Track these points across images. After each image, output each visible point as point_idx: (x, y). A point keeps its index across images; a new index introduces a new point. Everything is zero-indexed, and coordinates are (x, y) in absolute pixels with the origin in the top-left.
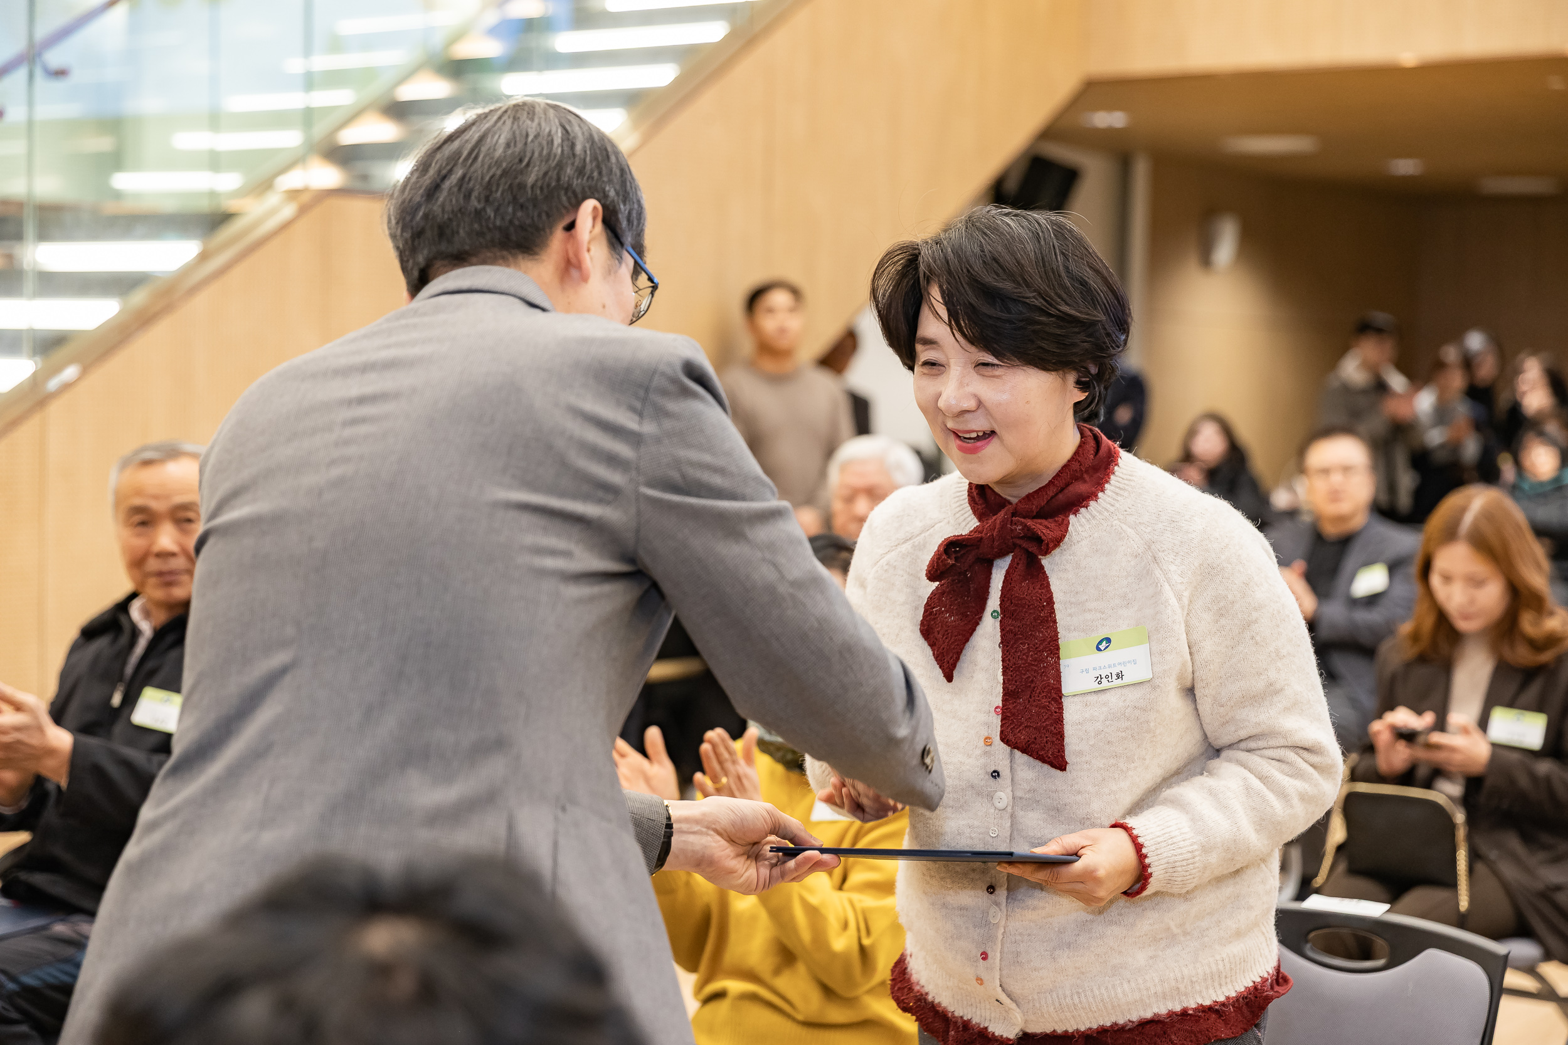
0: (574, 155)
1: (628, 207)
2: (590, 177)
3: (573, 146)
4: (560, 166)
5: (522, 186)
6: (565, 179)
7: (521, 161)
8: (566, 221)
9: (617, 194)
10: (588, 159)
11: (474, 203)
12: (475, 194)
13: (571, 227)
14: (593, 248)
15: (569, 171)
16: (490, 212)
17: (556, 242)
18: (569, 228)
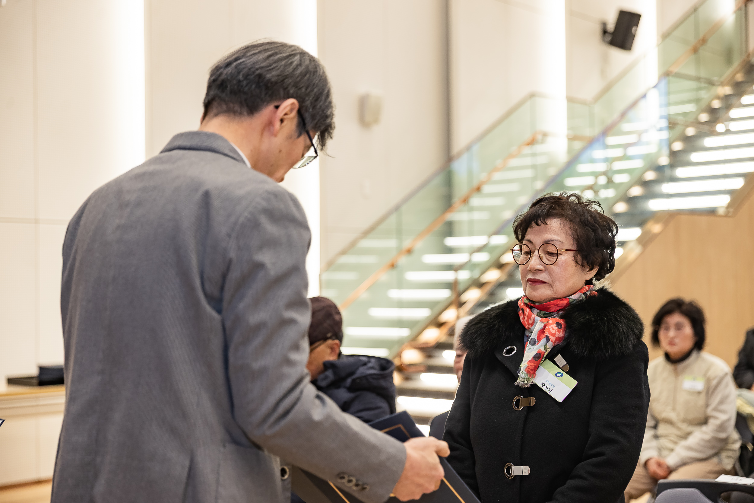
8: (276, 103)
12: (242, 73)
14: (286, 122)
17: (267, 111)
18: (277, 107)
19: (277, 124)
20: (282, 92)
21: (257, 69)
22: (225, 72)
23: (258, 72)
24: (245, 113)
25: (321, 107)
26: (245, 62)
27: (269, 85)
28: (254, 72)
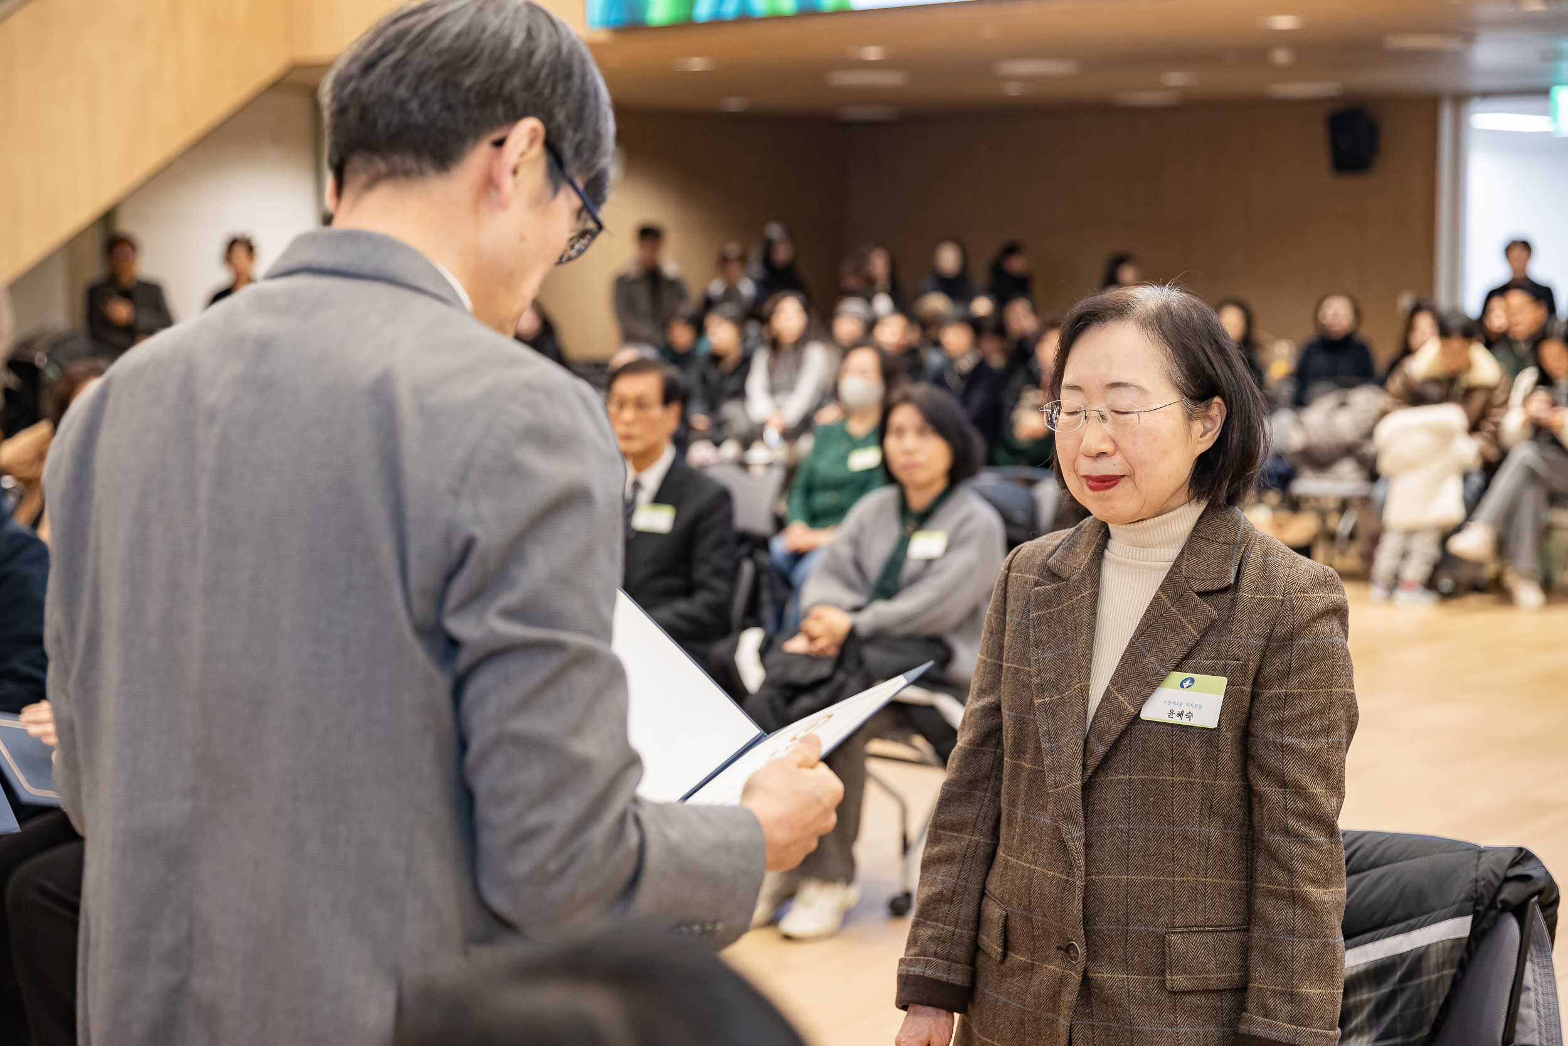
0: (529, 65)
1: (579, 136)
2: (540, 94)
3: (531, 54)
4: (509, 73)
5: (458, 85)
6: (507, 89)
7: (465, 57)
8: (497, 135)
9: (569, 118)
10: (544, 73)
11: (402, 92)
12: (405, 82)
13: (499, 143)
14: (522, 173)
15: (517, 80)
16: (414, 105)
18: (498, 145)
20: (500, 109)
21: (437, 70)
27: (473, 98)
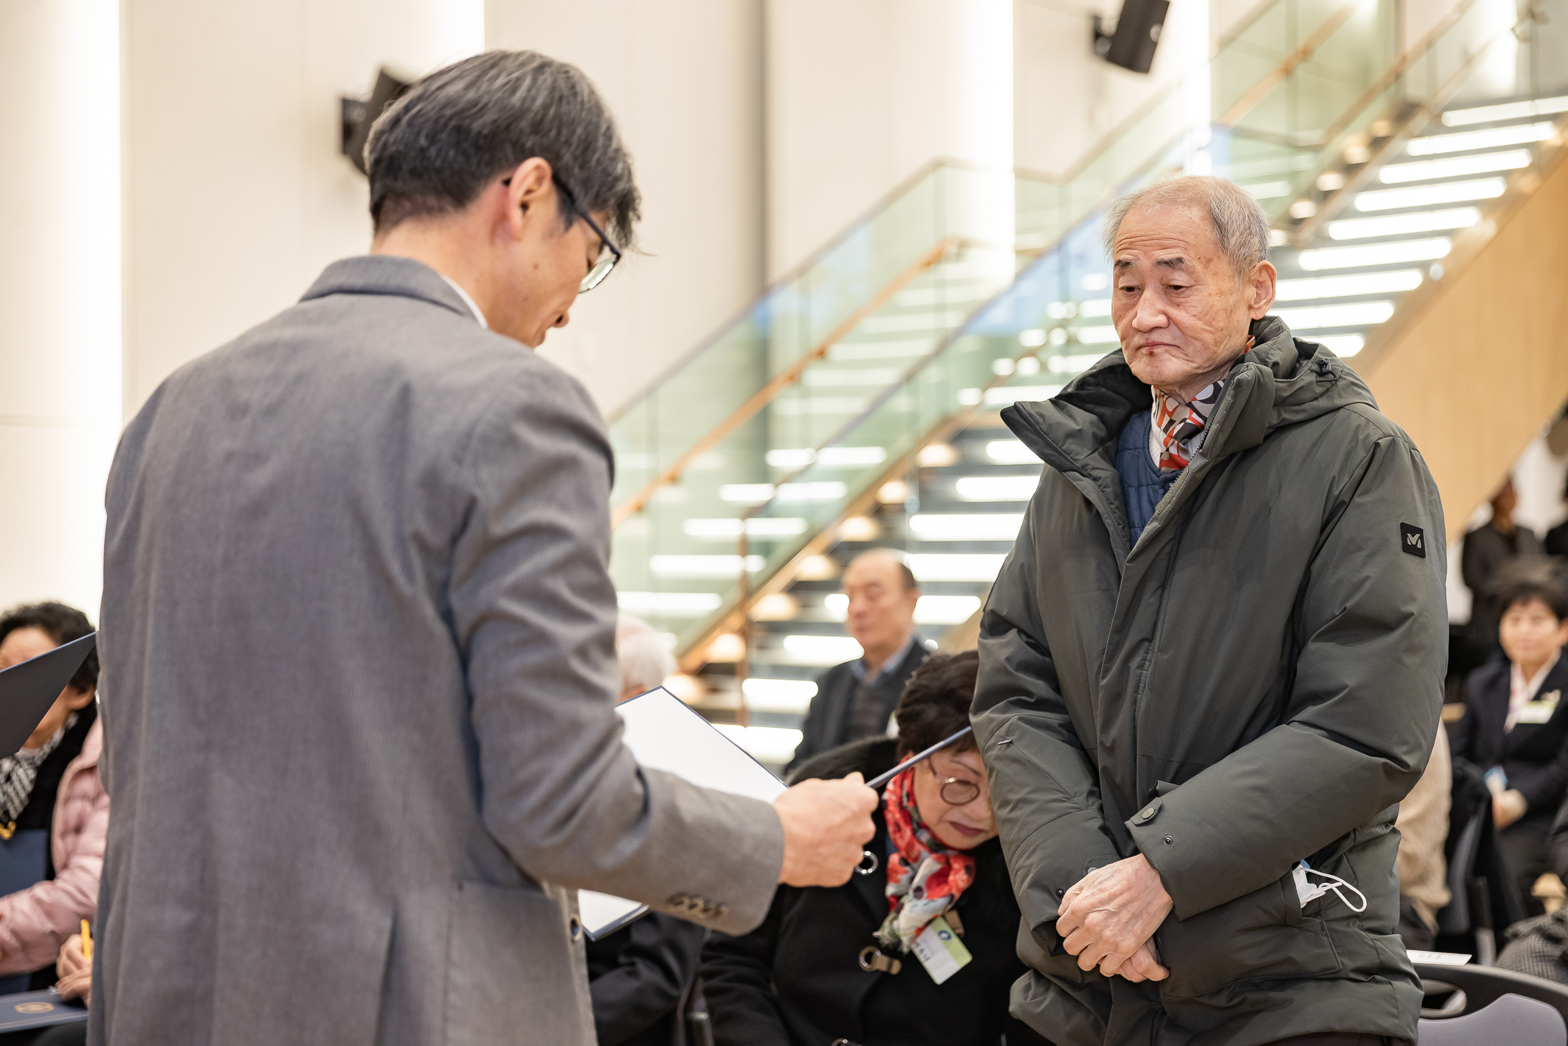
2: (546, 137)
4: (515, 118)
6: (515, 133)
8: (505, 176)
10: (549, 118)
11: (422, 141)
12: (424, 132)
14: (534, 207)
17: (490, 194)
18: (507, 182)
19: (516, 214)
20: (509, 150)
21: (451, 118)
22: (392, 138)
23: (453, 123)
24: (450, 209)
25: (598, 161)
26: (424, 111)
27: (481, 142)
28: (445, 125)
